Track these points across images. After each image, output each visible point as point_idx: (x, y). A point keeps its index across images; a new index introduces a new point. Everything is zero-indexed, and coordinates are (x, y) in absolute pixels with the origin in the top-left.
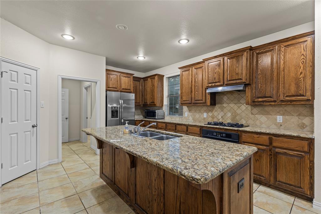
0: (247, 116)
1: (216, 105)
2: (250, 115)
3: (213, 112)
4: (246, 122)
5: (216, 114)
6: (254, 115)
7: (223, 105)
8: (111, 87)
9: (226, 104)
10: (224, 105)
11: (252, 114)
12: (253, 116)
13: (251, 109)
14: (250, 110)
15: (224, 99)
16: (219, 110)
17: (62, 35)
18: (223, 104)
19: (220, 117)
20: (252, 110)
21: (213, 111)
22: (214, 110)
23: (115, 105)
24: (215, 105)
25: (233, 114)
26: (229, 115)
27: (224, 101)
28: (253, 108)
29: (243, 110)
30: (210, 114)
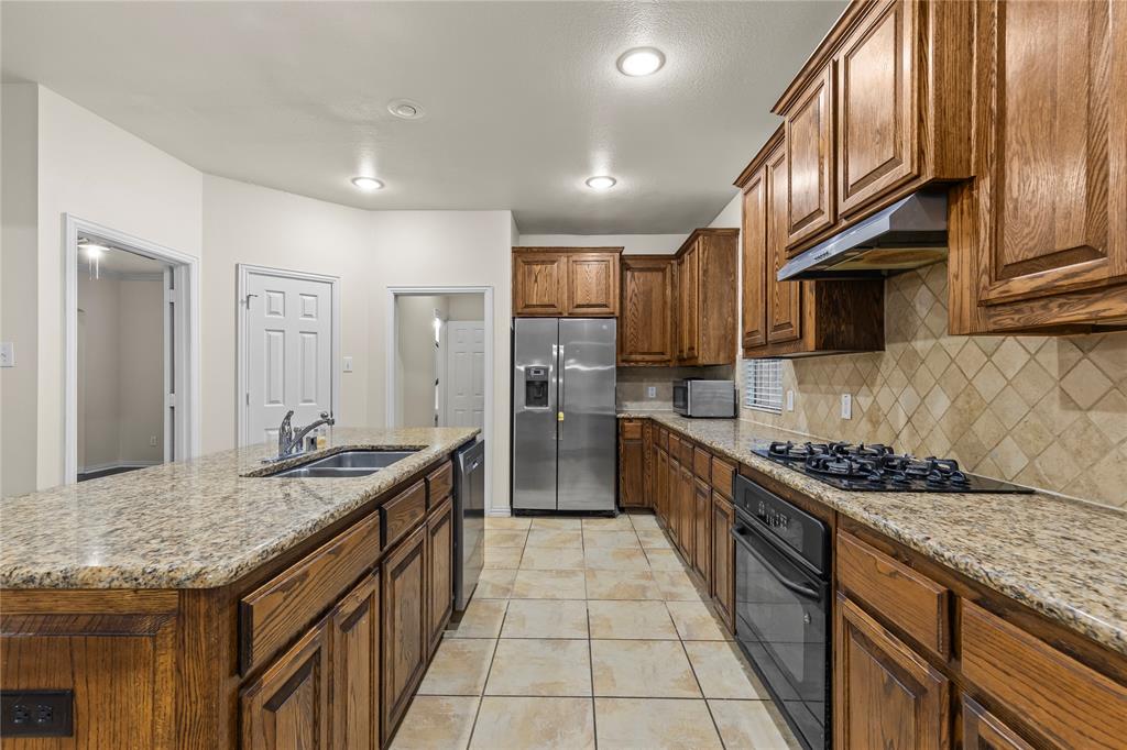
0: (1033, 419)
1: (886, 347)
2: (1056, 409)
3: (875, 390)
4: (1032, 458)
5: (884, 397)
6: (1080, 409)
7: (913, 343)
8: (535, 303)
9: (926, 338)
10: (920, 345)
11: (1067, 401)
12: (1074, 415)
13: (1061, 364)
14: (1055, 373)
15: (918, 306)
16: (898, 375)
17: (354, 180)
18: (914, 336)
19: (902, 420)
20: (1066, 370)
21: (873, 384)
22: (879, 380)
23: (536, 364)
24: (884, 350)
25: (960, 403)
26: (940, 404)
27: (919, 322)
28: (1075, 354)
29: (1010, 375)
30: (865, 401)
